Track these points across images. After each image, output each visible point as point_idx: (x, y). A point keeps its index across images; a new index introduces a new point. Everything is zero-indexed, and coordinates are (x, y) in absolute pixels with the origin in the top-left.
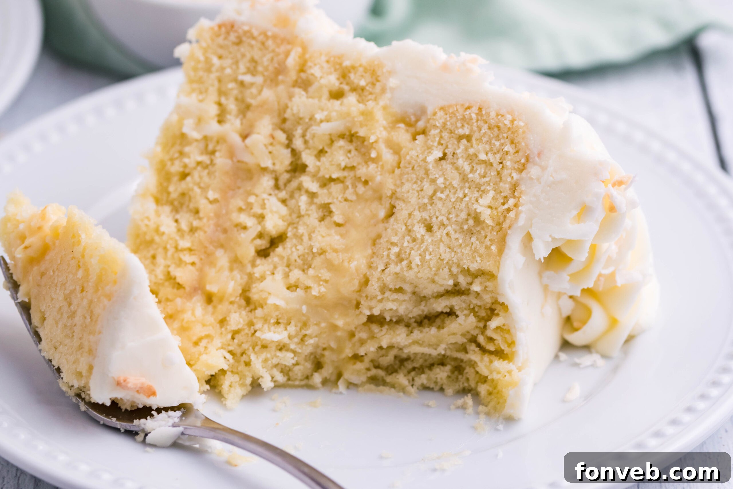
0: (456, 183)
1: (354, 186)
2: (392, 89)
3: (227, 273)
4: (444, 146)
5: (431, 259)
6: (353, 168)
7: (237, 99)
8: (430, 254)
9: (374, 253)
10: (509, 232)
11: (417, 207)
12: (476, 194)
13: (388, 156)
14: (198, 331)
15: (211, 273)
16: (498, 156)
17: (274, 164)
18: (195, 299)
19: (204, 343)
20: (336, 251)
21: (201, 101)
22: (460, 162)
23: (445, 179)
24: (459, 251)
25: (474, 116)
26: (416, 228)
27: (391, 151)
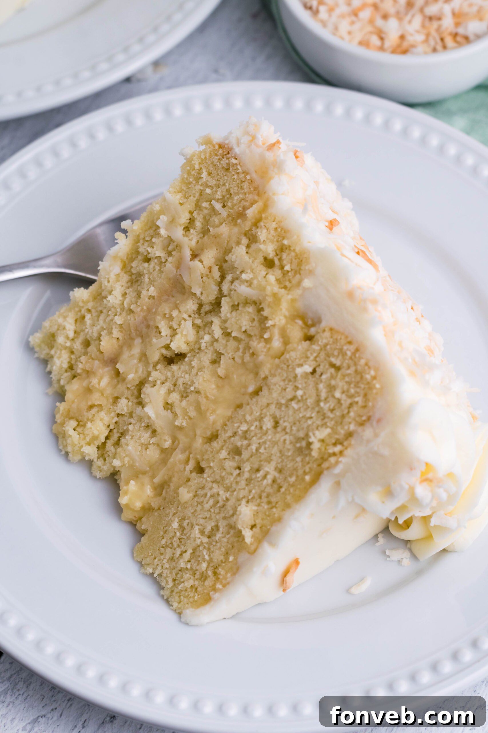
0: (310, 402)
1: (244, 353)
2: (305, 289)
3: (135, 361)
4: (318, 364)
5: (263, 454)
6: (250, 336)
7: (204, 218)
8: (265, 449)
9: (231, 417)
10: (325, 472)
11: (275, 402)
12: (319, 422)
13: (277, 344)
14: (96, 398)
15: (125, 355)
16: (349, 401)
17: (202, 293)
18: (106, 369)
19: (94, 410)
20: (207, 397)
21: (181, 204)
22: (321, 386)
23: (305, 393)
24: (285, 460)
25: (349, 353)
26: (266, 420)
27: (281, 340)
